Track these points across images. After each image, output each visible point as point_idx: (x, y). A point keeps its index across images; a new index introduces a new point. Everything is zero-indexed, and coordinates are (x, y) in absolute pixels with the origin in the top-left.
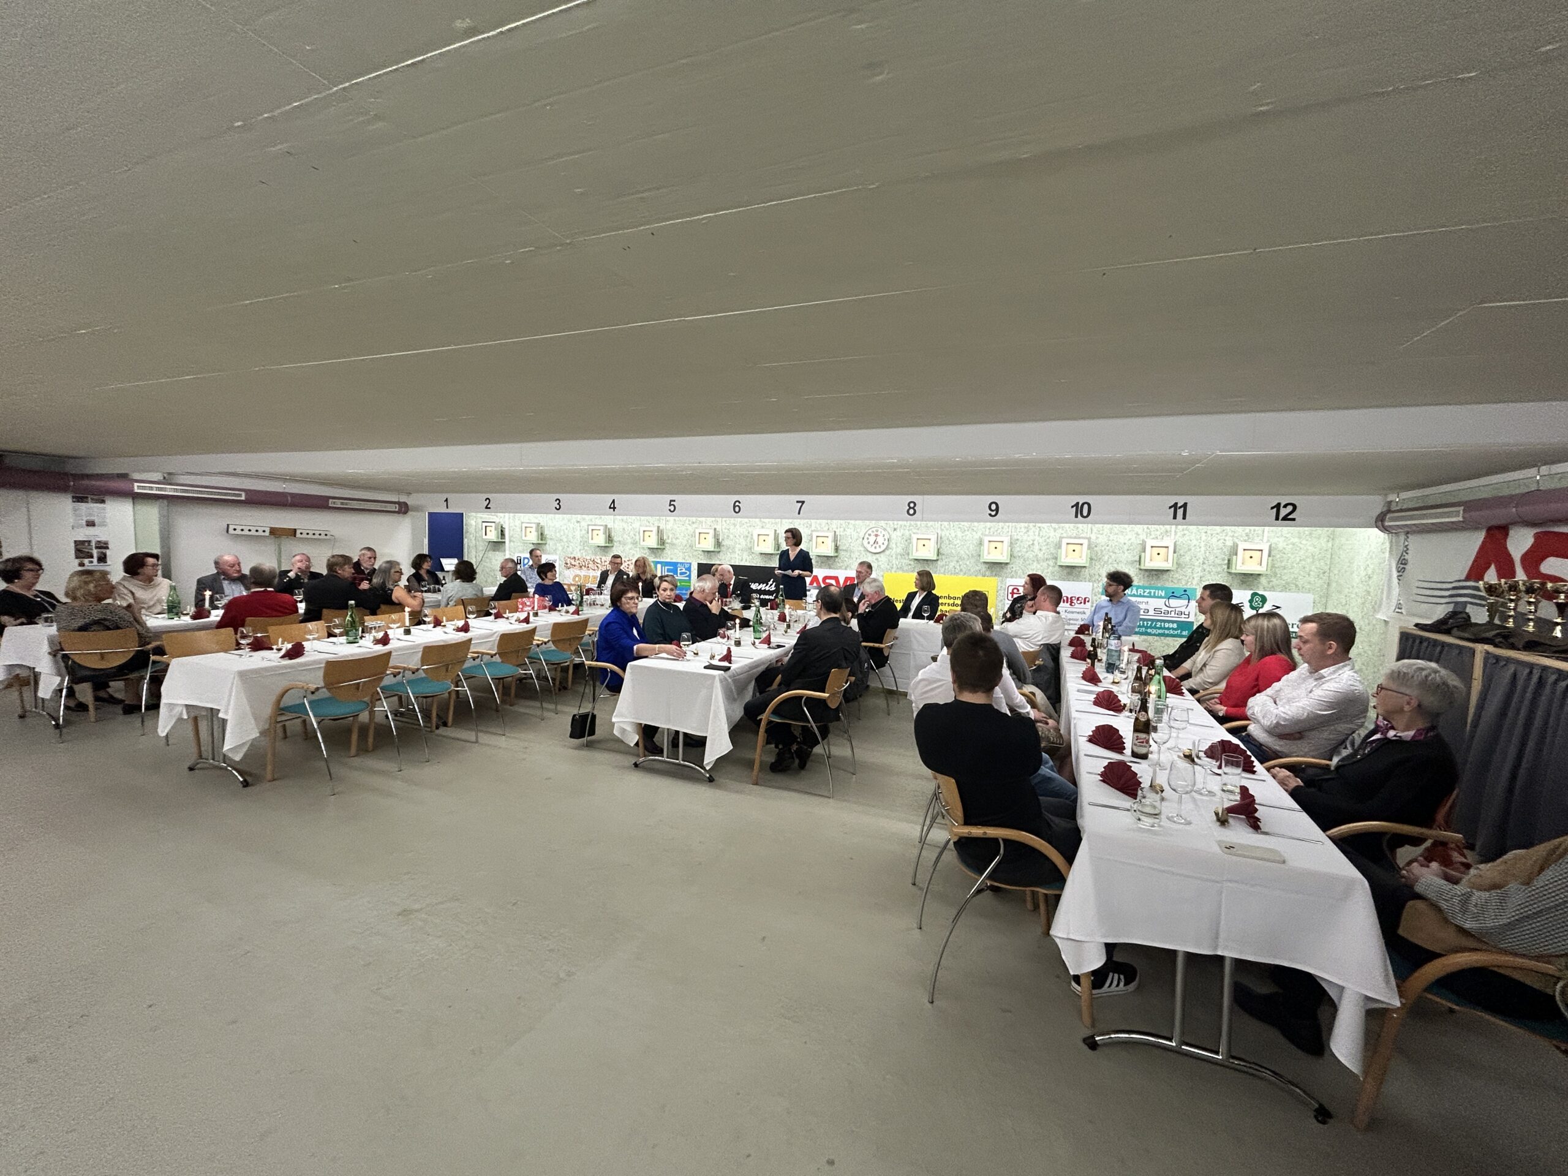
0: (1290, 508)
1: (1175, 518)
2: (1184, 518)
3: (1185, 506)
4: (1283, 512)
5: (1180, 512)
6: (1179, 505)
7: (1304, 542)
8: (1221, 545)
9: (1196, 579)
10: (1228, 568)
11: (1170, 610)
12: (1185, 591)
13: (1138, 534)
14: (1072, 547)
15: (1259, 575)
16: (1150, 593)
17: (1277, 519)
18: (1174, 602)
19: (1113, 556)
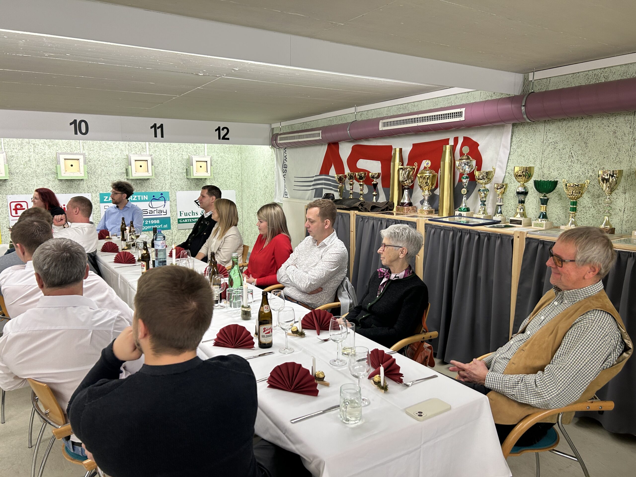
0: (225, 130)
1: (156, 136)
2: (162, 136)
3: (161, 126)
4: (223, 133)
5: (159, 131)
6: (157, 126)
7: (227, 155)
8: (180, 159)
9: (168, 185)
10: (187, 175)
11: (153, 210)
12: (162, 194)
13: (121, 150)
14: (70, 162)
15: (206, 179)
16: (137, 198)
17: (219, 138)
18: (155, 204)
19: (105, 169)
